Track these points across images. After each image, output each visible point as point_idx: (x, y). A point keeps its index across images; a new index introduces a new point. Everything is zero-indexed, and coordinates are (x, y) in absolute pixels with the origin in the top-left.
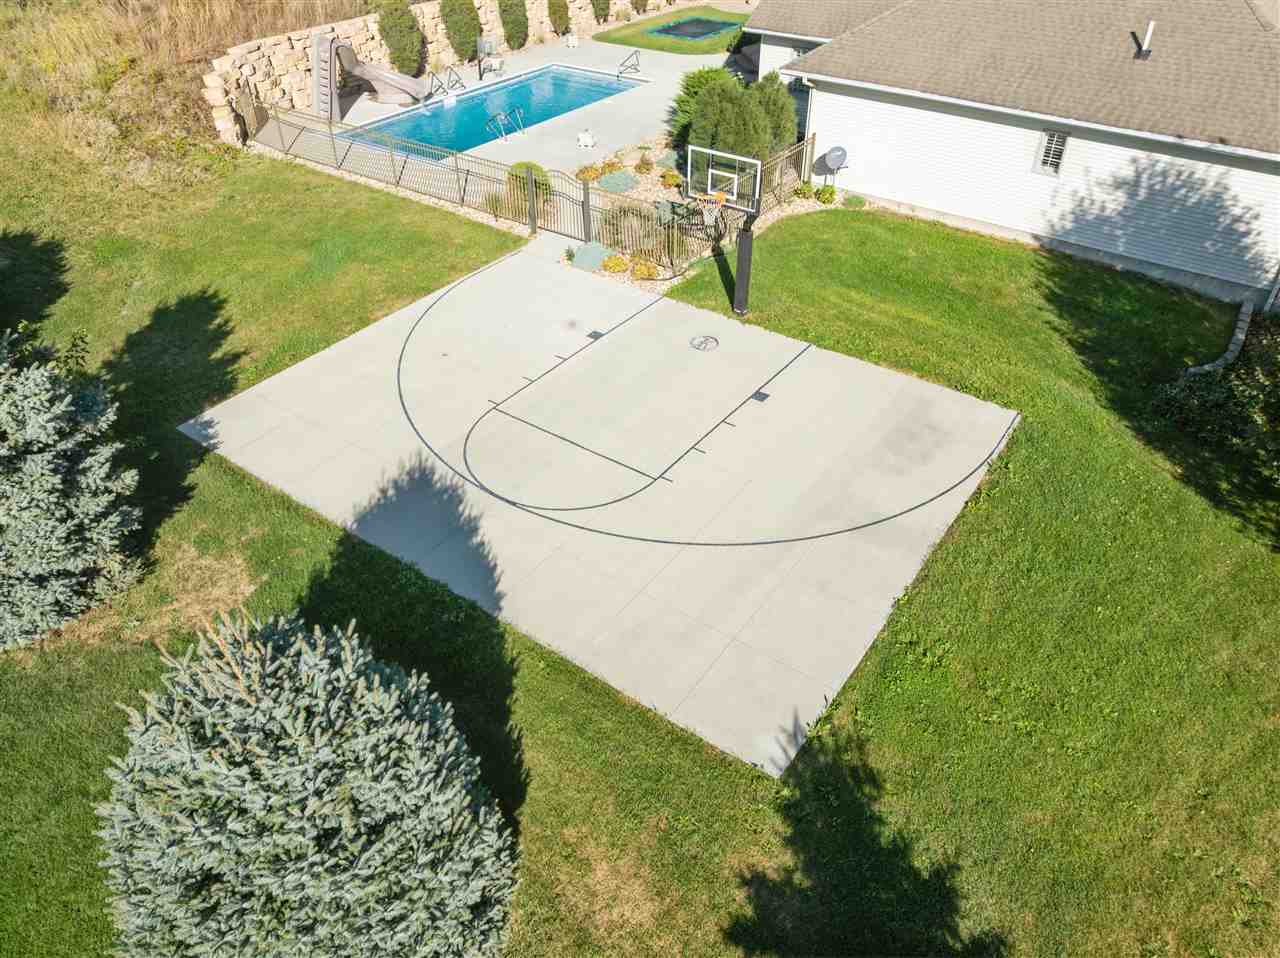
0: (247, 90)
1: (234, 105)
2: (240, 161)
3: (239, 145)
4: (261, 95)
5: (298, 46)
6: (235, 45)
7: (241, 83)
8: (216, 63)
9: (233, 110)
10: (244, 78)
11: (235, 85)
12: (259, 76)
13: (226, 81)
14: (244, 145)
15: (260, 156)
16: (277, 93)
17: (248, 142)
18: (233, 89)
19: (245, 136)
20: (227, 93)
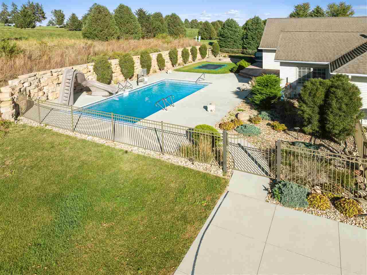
0: (24, 93)
1: (15, 100)
2: (11, 129)
3: (12, 120)
4: (32, 95)
5: (55, 74)
6: (23, 74)
7: (22, 90)
8: (10, 82)
9: (14, 102)
10: (24, 88)
11: (18, 91)
12: (33, 86)
13: (13, 89)
14: (16, 119)
15: (24, 126)
16: (41, 93)
17: (19, 118)
18: (16, 93)
19: (17, 114)
20: (12, 95)
